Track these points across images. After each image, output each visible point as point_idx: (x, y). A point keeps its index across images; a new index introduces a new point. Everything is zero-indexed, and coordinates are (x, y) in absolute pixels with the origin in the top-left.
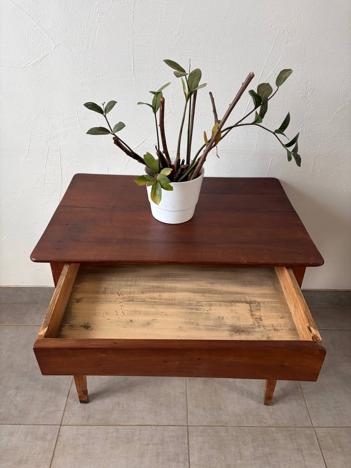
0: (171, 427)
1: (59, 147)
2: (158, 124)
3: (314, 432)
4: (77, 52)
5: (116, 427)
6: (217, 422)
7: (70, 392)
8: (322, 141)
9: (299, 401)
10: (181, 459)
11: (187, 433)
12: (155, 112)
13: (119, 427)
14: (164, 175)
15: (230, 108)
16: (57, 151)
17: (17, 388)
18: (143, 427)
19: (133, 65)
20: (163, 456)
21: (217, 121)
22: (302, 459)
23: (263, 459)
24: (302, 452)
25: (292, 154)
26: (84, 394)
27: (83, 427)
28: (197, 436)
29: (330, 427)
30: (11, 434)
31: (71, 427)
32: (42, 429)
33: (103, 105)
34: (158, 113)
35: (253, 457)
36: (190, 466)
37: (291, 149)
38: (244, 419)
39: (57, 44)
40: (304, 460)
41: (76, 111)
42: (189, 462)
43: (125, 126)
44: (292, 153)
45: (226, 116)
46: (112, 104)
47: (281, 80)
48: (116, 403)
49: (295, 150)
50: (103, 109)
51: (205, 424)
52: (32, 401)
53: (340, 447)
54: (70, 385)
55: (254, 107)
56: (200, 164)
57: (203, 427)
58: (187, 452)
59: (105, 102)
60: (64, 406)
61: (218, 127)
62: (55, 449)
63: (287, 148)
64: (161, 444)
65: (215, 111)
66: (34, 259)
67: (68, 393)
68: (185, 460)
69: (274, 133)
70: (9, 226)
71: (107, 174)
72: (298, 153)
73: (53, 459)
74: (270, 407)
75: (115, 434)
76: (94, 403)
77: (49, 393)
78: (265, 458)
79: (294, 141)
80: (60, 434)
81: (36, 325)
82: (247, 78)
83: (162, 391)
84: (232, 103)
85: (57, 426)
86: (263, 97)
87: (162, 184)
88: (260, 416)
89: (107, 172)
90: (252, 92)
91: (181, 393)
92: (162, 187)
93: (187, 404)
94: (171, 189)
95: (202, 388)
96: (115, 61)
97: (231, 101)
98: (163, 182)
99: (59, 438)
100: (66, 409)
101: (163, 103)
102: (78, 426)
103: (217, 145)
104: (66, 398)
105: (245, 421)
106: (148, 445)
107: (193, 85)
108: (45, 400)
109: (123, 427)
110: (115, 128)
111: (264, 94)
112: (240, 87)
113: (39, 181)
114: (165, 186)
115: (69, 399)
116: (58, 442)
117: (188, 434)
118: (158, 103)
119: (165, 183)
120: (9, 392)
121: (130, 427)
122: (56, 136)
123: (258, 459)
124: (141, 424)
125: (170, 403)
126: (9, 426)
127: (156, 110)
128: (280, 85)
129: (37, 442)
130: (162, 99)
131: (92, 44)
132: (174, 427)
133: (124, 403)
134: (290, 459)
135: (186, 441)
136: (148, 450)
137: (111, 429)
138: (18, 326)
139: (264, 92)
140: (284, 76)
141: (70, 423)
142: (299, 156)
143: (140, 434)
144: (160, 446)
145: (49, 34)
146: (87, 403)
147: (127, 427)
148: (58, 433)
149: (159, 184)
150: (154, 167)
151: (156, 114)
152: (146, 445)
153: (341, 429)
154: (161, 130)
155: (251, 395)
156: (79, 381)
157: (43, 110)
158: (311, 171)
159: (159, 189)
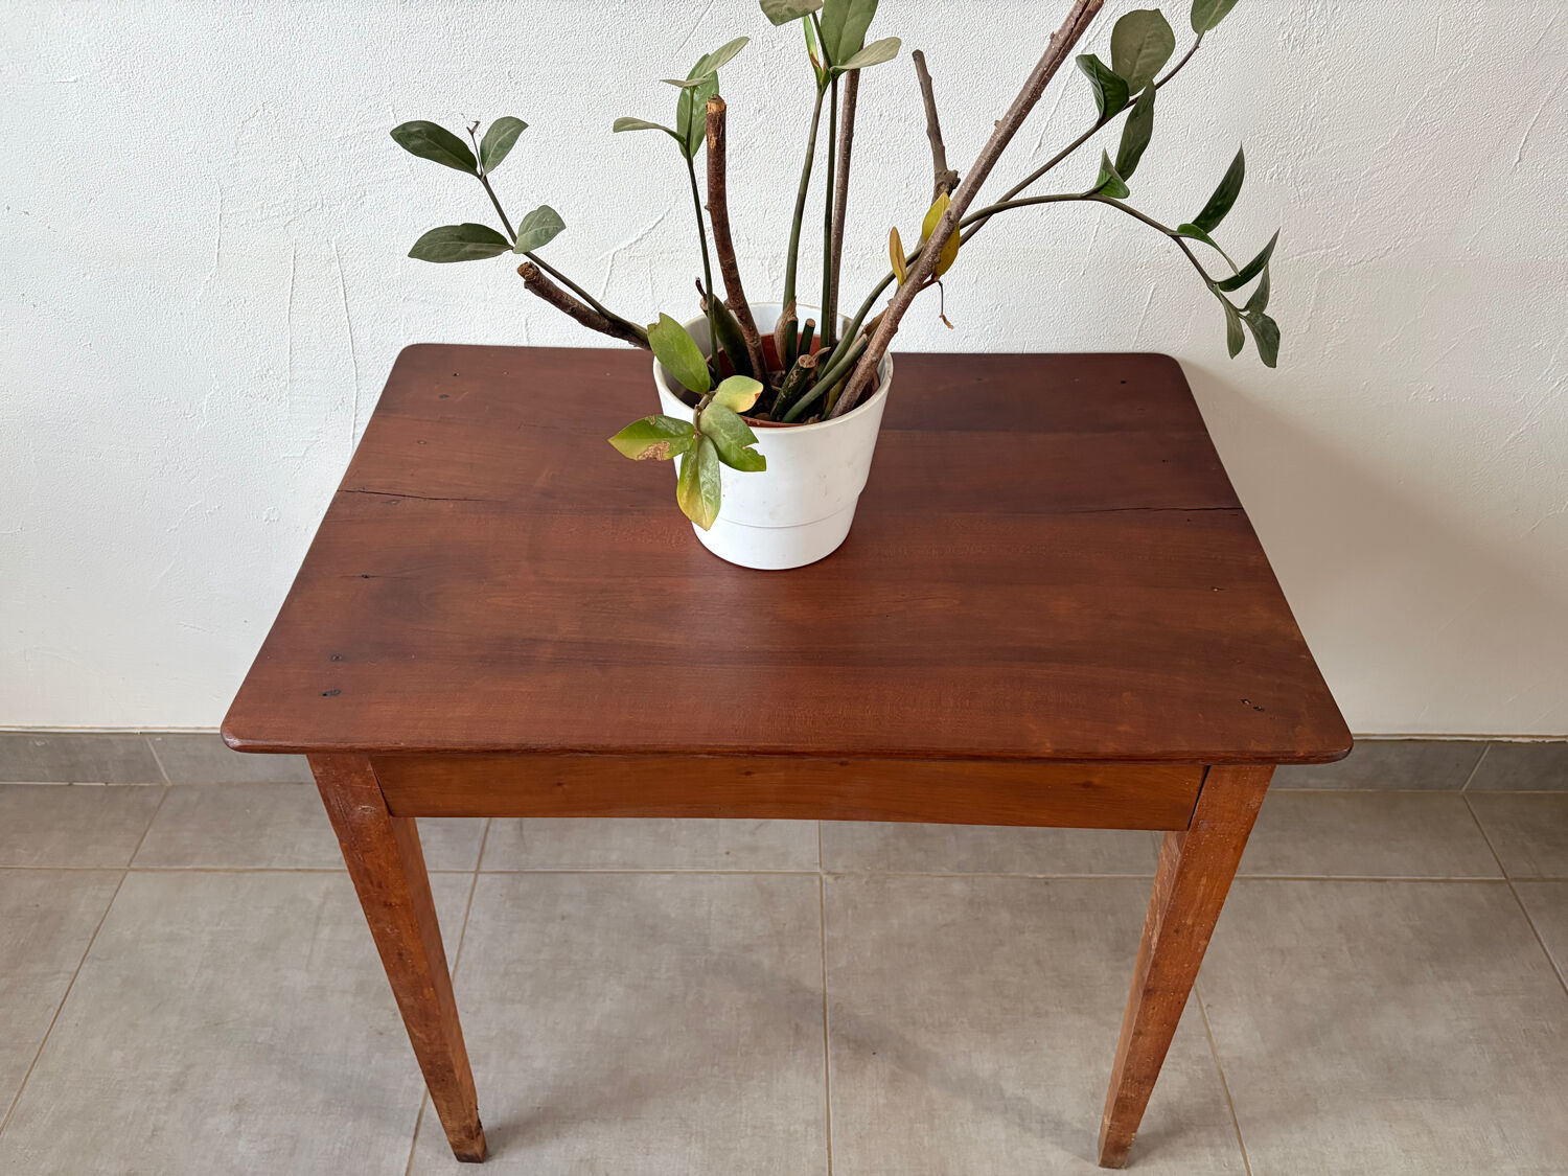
1: (333, 246)
2: (704, 200)
7: (423, 1120)
8: (1355, 212)
12: (688, 154)
14: (730, 408)
15: (999, 137)
16: (330, 261)
17: (239, 1106)
21: (946, 181)
25: (1245, 318)
26: (467, 1137)
33: (472, 133)
34: (701, 158)
37: (1241, 297)
43: (563, 227)
44: (1244, 314)
45: (978, 171)
46: (509, 131)
47: (1214, 6)
48: (581, 1161)
49: (1259, 300)
50: (472, 150)
52: (291, 1155)
55: (1096, 115)
56: (872, 352)
59: (477, 123)
61: (949, 213)
63: (1224, 293)
65: (935, 133)
66: (237, 742)
67: (414, 1125)
69: (1176, 238)
70: (176, 529)
71: (524, 343)
72: (1267, 312)
76: (505, 1160)
77: (350, 1124)
79: (1259, 264)
82: (1071, 15)
83: (744, 1116)
84: (1006, 119)
86: (1135, 75)
87: (723, 446)
89: (525, 339)
90: (1090, 64)
91: (808, 1123)
92: (723, 458)
93: (830, 1162)
94: (759, 463)
95: (882, 1101)
97: (1003, 107)
98: (725, 439)
101: (719, 123)
103: (941, 279)
104: (410, 1141)
107: (844, 40)
108: (337, 1152)
110: (525, 227)
111: (1138, 63)
112: (1037, 51)
113: (271, 372)
114: (734, 456)
115: (417, 1147)
118: (700, 121)
119: (733, 442)
120: (211, 1122)
122: (319, 206)
125: (770, 1160)
127: (693, 144)
128: (1209, 28)
130: (713, 108)
133: (612, 1162)
138: (238, 871)
139: (1140, 50)
142: (1274, 323)
146: (480, 1162)
149: (709, 445)
150: (692, 370)
151: (695, 159)
154: (714, 224)
155: (1053, 1127)
156: (448, 1102)
157: (259, 104)
158: (1306, 328)
159: (710, 465)
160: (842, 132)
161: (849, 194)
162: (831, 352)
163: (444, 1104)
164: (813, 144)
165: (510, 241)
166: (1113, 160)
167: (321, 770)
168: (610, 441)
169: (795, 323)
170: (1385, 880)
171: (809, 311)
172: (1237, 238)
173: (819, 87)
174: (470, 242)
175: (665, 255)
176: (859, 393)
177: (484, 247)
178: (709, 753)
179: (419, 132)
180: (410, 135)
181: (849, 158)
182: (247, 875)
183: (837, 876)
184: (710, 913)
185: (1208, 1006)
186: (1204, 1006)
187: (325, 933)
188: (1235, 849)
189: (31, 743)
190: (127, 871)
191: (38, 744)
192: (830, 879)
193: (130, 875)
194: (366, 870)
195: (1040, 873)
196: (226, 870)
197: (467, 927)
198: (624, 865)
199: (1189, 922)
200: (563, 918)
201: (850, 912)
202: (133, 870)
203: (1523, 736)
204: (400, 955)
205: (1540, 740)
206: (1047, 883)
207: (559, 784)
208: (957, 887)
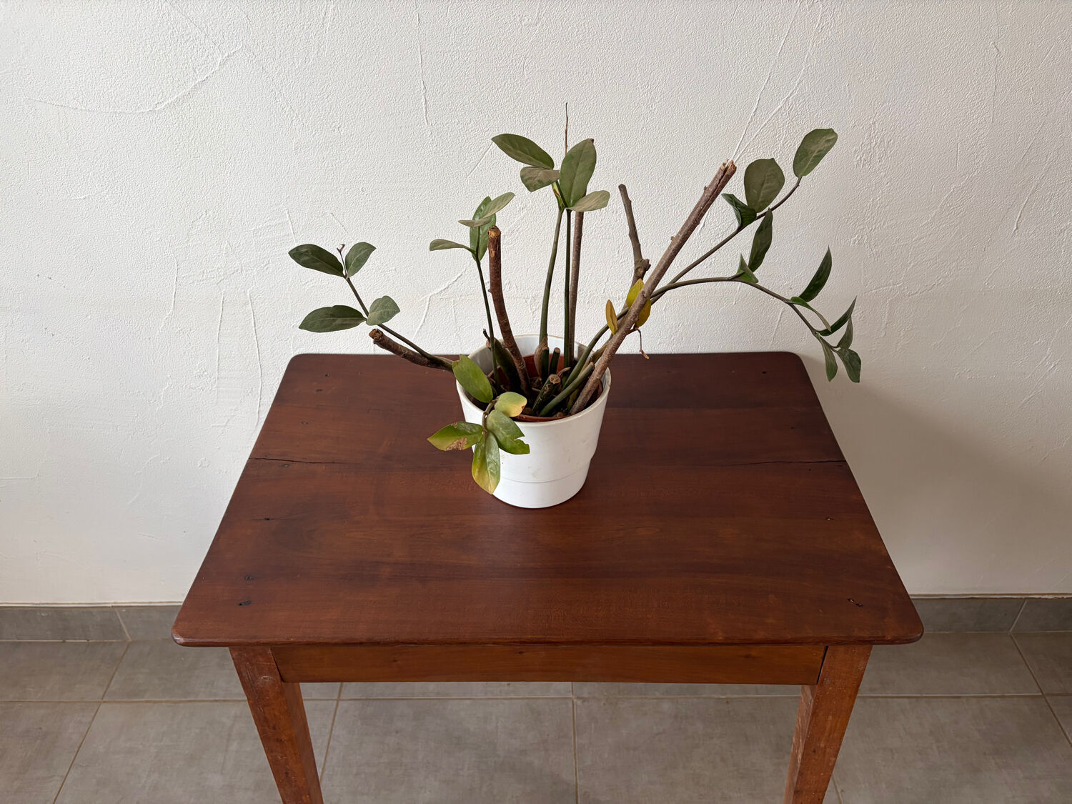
1: (248, 294)
2: (488, 287)
4: (279, 74)
8: (911, 263)
12: (477, 257)
14: (506, 413)
15: (673, 247)
16: (246, 304)
19: (423, 100)
21: (642, 266)
25: (838, 352)
33: (340, 251)
34: (486, 261)
37: (834, 339)
39: (226, 55)
41: (286, 212)
43: (398, 311)
44: (837, 349)
45: (661, 267)
46: (363, 252)
47: (807, 161)
49: (847, 339)
50: (340, 260)
55: (737, 225)
56: (597, 373)
59: (344, 246)
61: (643, 292)
63: (823, 337)
65: (634, 235)
66: (181, 640)
69: (791, 305)
70: (140, 474)
72: (851, 348)
79: (845, 318)
81: (217, 699)
82: (716, 177)
84: (678, 236)
86: (760, 200)
87: (501, 438)
90: (731, 199)
92: (501, 446)
94: (524, 449)
96: (376, 90)
97: (676, 229)
98: (502, 434)
101: (496, 243)
103: (640, 328)
107: (575, 188)
110: (374, 307)
111: (763, 192)
112: (697, 196)
113: (206, 373)
114: (508, 445)
118: (485, 241)
119: (508, 436)
122: (239, 271)
127: (480, 253)
128: (805, 174)
130: (493, 234)
131: (315, 52)
138: (176, 702)
139: (762, 185)
140: (815, 149)
142: (857, 354)
145: (205, 30)
149: (492, 438)
150: (481, 389)
151: (482, 262)
154: (494, 300)
157: (203, 211)
158: (883, 334)
159: (493, 451)
160: (575, 233)
161: (581, 258)
162: (571, 370)
164: (556, 243)
165: (365, 316)
166: (747, 262)
167: (237, 654)
168: (428, 439)
169: (547, 351)
170: (959, 697)
171: (556, 343)
172: (828, 305)
173: (560, 208)
174: (340, 317)
175: (463, 297)
176: (589, 397)
177: (348, 321)
178: (494, 643)
179: (307, 251)
180: (301, 254)
181: (580, 249)
182: (181, 705)
183: (584, 700)
184: (497, 727)
185: (842, 791)
186: (839, 791)
187: (234, 746)
188: (850, 697)
189: (38, 614)
190: (100, 703)
191: (43, 614)
192: (579, 702)
193: (103, 706)
194: (265, 718)
195: (723, 695)
196: (166, 702)
197: (332, 740)
198: (438, 694)
199: (822, 745)
200: (397, 732)
201: (593, 725)
202: (105, 702)
203: (1048, 594)
204: (287, 773)
205: (1060, 597)
206: (727, 702)
207: (395, 661)
208: (666, 706)
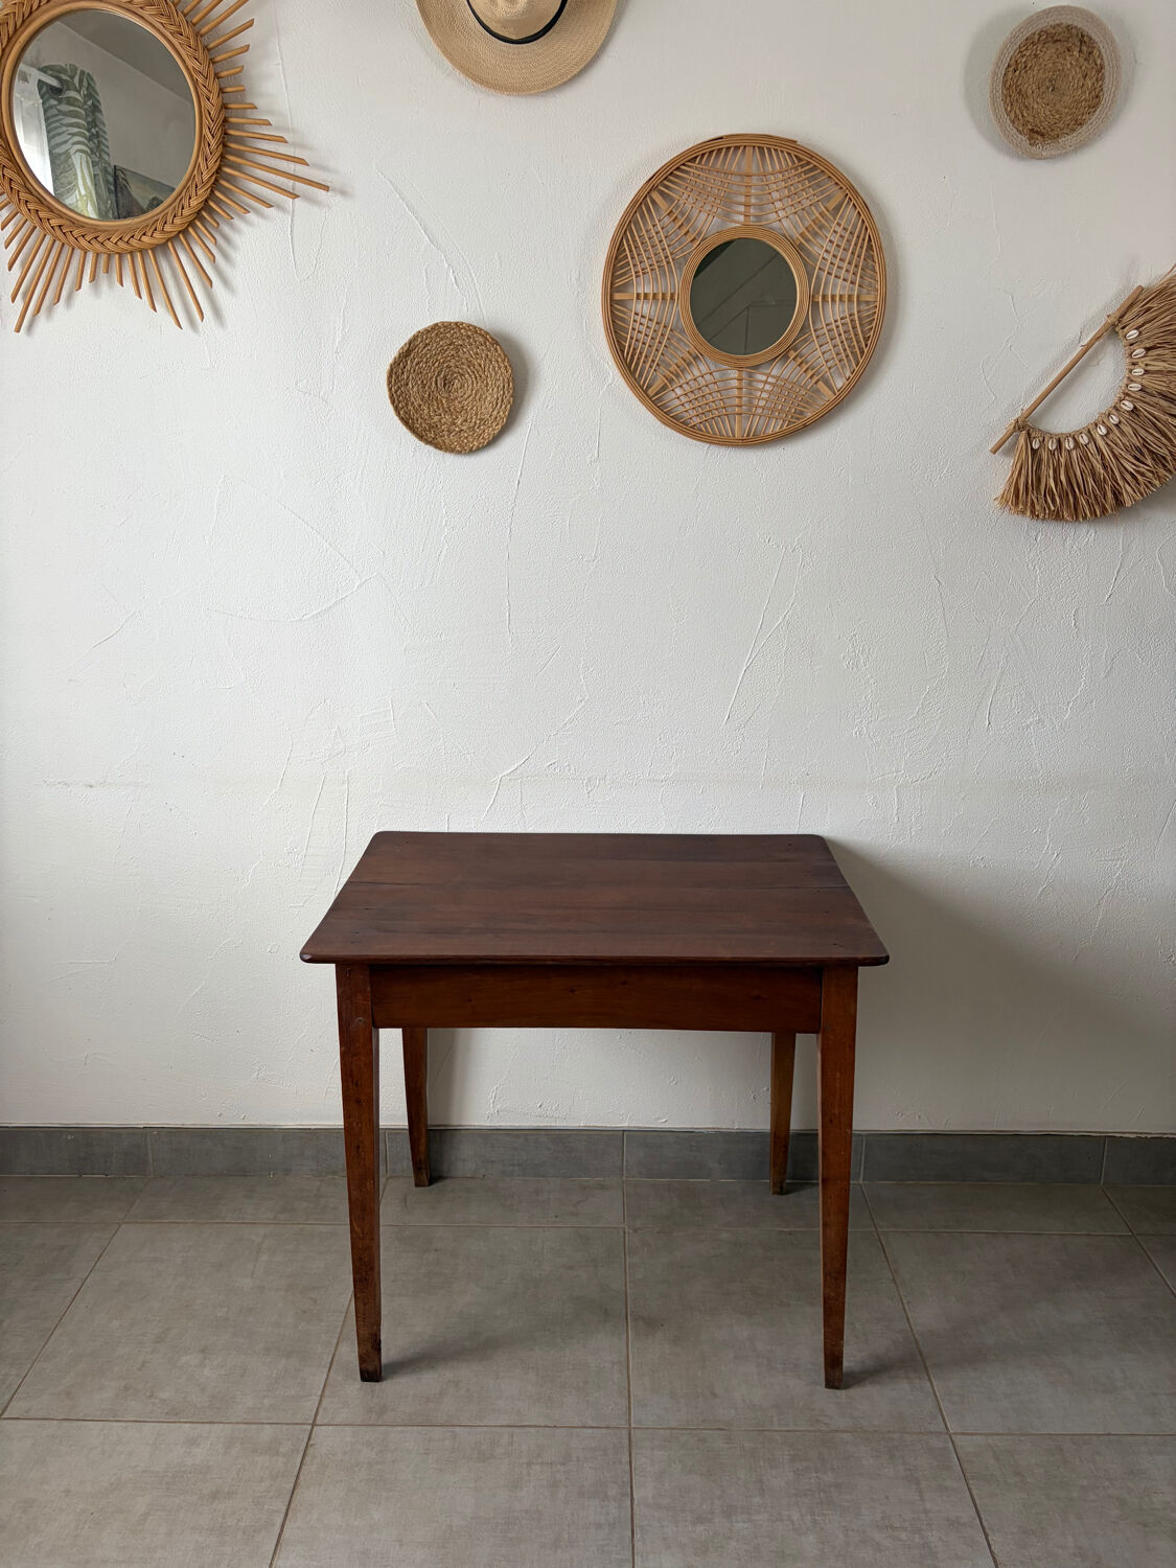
0: (590, 1431)
1: (346, 774)
3: (950, 1444)
5: (451, 1429)
6: (704, 1421)
7: (336, 1359)
9: (917, 1381)
10: (613, 1491)
11: (627, 1442)
13: (457, 1429)
16: (343, 783)
17: (202, 1351)
18: (517, 1430)
19: (507, 614)
20: (566, 1487)
22: (917, 1498)
23: (817, 1495)
24: (918, 1484)
27: (370, 1428)
28: (653, 1449)
29: (991, 1434)
30: (193, 1442)
31: (339, 1428)
32: (268, 1431)
35: (794, 1491)
36: (635, 1507)
38: (772, 1417)
39: (364, 580)
40: (922, 1499)
41: (390, 702)
42: (632, 1500)
48: (449, 1381)
51: (674, 1425)
52: (242, 1376)
53: (1018, 1474)
54: (334, 1346)
57: (668, 1431)
58: (627, 1478)
60: (322, 1386)
62: (300, 1470)
64: (563, 1464)
66: (307, 957)
67: (329, 1361)
68: (623, 1495)
70: (211, 959)
73: (296, 1492)
74: (842, 1393)
75: (447, 1442)
76: (394, 1380)
77: (284, 1360)
78: (822, 1495)
80: (311, 1442)
83: (567, 1358)
85: (304, 1427)
88: (814, 1410)
89: (446, 828)
91: (613, 1363)
93: (629, 1385)
95: (667, 1352)
99: (311, 1451)
100: (327, 1392)
102: (357, 1428)
104: (326, 1370)
105: (775, 1419)
106: (529, 1464)
108: (274, 1375)
109: (467, 1429)
116: (308, 1459)
117: (630, 1445)
120: (184, 1359)
121: (485, 1429)
122: (343, 752)
123: (806, 1495)
124: (512, 1423)
125: (586, 1383)
126: (188, 1425)
129: (256, 1459)
132: (595, 1430)
133: (471, 1382)
134: (887, 1498)
135: (626, 1459)
136: (529, 1474)
137: (437, 1432)
138: (202, 1224)
141: (337, 1421)
143: (511, 1444)
144: (559, 1466)
145: (352, 562)
146: (378, 1380)
147: (479, 1429)
148: (306, 1440)
152: (525, 1466)
153: (1022, 1438)
155: (792, 1368)
156: (365, 1304)
163: (362, 1306)
167: (342, 990)
170: (1041, 1234)
175: (529, 778)
182: (208, 1225)
183: (636, 1229)
185: (908, 1302)
187: (265, 1257)
190: (121, 1224)
191: (69, 1136)
192: (631, 1231)
194: (351, 1071)
195: (786, 1228)
196: (193, 1223)
199: (837, 1112)
200: (436, 1250)
201: (645, 1249)
203: (1130, 1133)
